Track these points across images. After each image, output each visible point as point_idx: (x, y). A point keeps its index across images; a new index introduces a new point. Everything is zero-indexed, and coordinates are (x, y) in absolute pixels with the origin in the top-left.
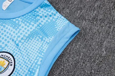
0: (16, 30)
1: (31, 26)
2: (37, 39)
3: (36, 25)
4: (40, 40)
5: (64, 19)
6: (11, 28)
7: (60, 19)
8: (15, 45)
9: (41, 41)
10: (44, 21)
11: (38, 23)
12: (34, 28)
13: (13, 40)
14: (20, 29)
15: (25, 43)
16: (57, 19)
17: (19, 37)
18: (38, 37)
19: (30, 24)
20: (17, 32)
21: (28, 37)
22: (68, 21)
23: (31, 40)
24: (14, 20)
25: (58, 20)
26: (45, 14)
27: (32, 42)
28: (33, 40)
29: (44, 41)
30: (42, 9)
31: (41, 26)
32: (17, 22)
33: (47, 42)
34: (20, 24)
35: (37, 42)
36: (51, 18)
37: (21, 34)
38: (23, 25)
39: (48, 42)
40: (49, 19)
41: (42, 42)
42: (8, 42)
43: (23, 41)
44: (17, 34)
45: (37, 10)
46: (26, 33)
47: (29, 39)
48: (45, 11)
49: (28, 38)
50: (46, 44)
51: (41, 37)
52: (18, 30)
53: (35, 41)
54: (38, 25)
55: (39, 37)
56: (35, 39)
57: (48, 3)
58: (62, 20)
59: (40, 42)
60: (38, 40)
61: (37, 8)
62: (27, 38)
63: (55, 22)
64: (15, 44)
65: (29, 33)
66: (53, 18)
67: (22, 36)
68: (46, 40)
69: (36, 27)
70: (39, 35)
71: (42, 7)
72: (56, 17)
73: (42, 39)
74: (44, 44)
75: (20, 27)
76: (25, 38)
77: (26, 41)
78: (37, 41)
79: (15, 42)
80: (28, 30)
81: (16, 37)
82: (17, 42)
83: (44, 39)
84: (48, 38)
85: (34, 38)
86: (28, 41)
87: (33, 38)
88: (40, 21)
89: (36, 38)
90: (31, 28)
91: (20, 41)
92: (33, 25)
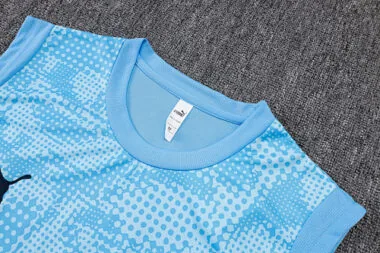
0: (207, 204)
1: (243, 195)
2: (259, 231)
3: (254, 193)
4: (267, 234)
5: (322, 177)
6: (195, 199)
7: (313, 174)
8: (209, 246)
9: (270, 237)
10: (273, 179)
11: (258, 186)
12: (250, 201)
13: (202, 232)
14: (218, 203)
15: (232, 241)
16: (304, 172)
17: (216, 224)
18: (261, 226)
19: (240, 189)
20: (209, 209)
21: (238, 225)
22: (334, 185)
23: (247, 233)
24: (199, 174)
25: (305, 176)
26: (275, 160)
27: (248, 238)
28: (251, 232)
29: (278, 237)
30: (265, 144)
31: (265, 192)
32: (206, 180)
33: (284, 241)
34: (214, 186)
35: (261, 239)
36: (288, 170)
37: (221, 216)
38: (222, 189)
39: (289, 240)
40: (283, 171)
41: (274, 239)
42: (190, 235)
43: (226, 236)
44: (210, 217)
45: (254, 146)
46: (234, 214)
47: (242, 230)
48: (272, 150)
49: (239, 229)
50: (282, 245)
51: (270, 226)
52: (212, 203)
53: (256, 236)
54: (261, 193)
55: (265, 226)
56: (255, 231)
57: (281, 128)
58: (317, 177)
59: (268, 240)
60: (262, 233)
61: (253, 141)
62: (236, 229)
63: (299, 180)
64: (208, 242)
65: (240, 214)
66: (294, 169)
67: (223, 223)
68: (283, 237)
69: (256, 199)
70: (264, 222)
71: (264, 139)
72: (300, 168)
73: (272, 232)
74: (278, 245)
75: (216, 197)
76: (231, 228)
77: (235, 236)
78: (260, 235)
79: (209, 237)
80: (238, 207)
81: (211, 226)
82: (214, 240)
83: (277, 231)
84: (287, 230)
85: (253, 228)
86: (239, 235)
87: (250, 229)
88: (262, 180)
89: (257, 227)
90: (244, 201)
91: (220, 238)
92: (248, 194)
